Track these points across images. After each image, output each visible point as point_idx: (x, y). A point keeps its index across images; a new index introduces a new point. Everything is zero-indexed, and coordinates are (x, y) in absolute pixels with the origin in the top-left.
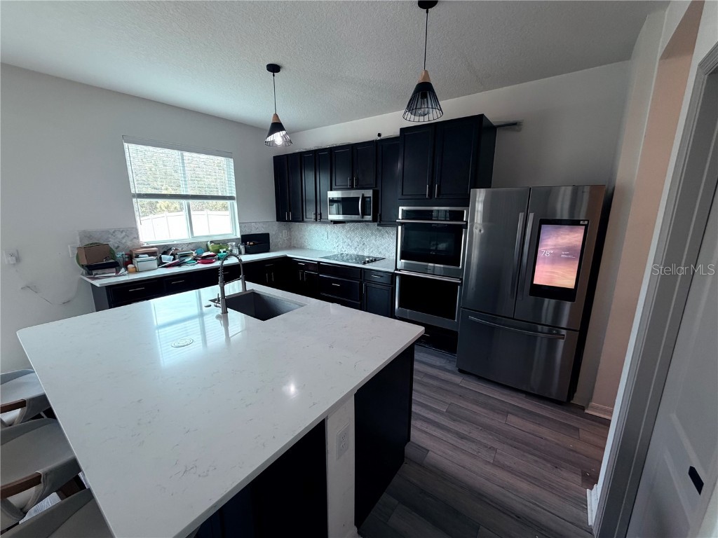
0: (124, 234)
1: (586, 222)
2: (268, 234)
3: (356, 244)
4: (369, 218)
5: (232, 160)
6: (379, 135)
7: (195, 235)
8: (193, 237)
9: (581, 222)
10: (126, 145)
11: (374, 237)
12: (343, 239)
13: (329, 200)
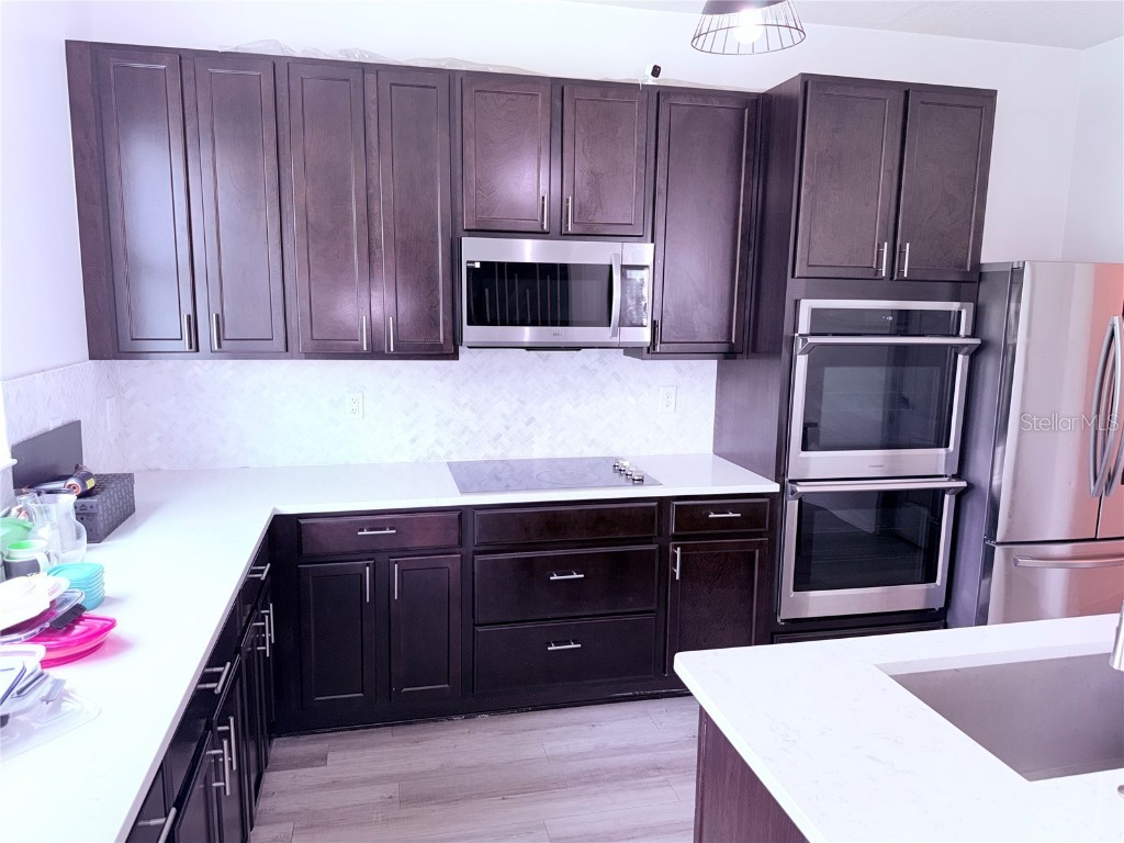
2: (80, 423)
3: (497, 424)
12: (440, 413)
13: (470, 270)
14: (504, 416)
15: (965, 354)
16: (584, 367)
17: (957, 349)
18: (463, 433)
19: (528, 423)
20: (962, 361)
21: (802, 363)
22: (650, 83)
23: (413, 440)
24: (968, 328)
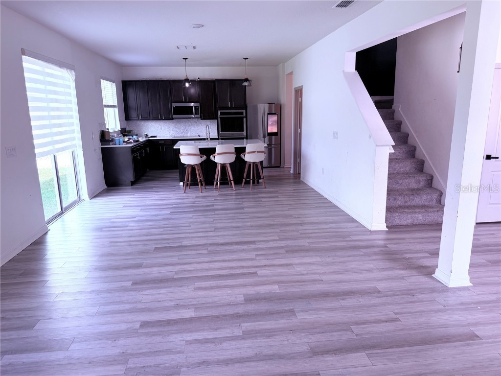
1: (278, 113)
2: (126, 128)
4: (199, 116)
5: (115, 84)
6: (199, 78)
13: (173, 107)
14: (183, 129)
15: (244, 118)
16: (195, 122)
21: (220, 119)
22: (198, 80)
24: (244, 114)
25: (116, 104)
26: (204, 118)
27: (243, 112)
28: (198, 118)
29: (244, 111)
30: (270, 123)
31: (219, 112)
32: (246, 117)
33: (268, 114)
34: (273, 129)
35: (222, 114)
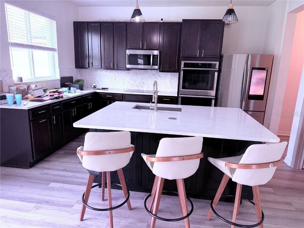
0: (5, 73)
1: (267, 69)
2: (73, 77)
3: (138, 83)
4: (156, 67)
5: (55, 22)
6: (162, 20)
7: (36, 76)
8: (35, 78)
9: (266, 69)
10: (5, 4)
11: (151, 79)
12: (128, 81)
13: (127, 55)
14: (139, 82)
15: (216, 72)
16: (153, 74)
17: (215, 71)
18: (132, 84)
19: (143, 84)
20: (216, 74)
21: (182, 73)
22: (161, 22)
23: (124, 85)
24: (217, 67)
25: (56, 47)
26: (163, 69)
27: (215, 64)
28: (157, 70)
29: (218, 63)
30: (253, 81)
31: (183, 63)
32: (219, 71)
33: (253, 68)
34: (256, 90)
35: (186, 65)
